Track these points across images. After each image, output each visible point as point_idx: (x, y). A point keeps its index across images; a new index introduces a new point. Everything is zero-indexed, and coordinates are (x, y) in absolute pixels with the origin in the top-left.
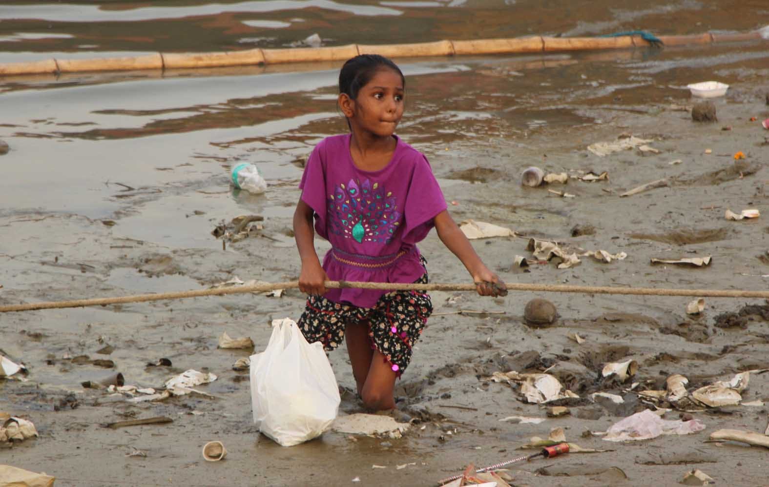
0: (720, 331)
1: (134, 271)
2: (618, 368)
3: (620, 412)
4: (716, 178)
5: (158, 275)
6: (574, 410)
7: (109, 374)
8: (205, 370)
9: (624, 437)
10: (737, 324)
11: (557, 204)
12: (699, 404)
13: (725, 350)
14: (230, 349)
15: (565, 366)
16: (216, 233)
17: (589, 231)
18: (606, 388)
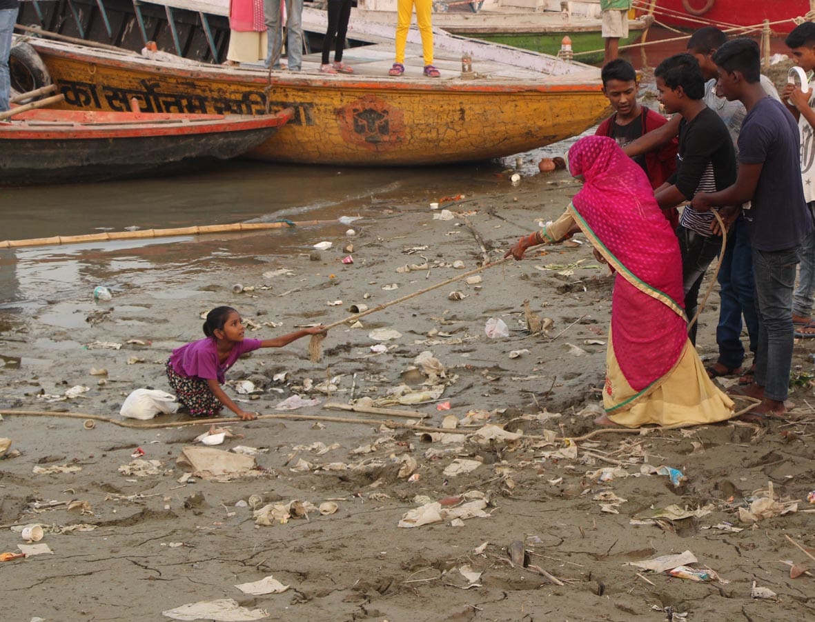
0: (327, 357)
1: (48, 339)
2: (280, 376)
3: (282, 396)
4: (322, 287)
5: (60, 341)
6: (262, 397)
7: (38, 389)
8: (84, 385)
9: (285, 408)
10: (334, 354)
11: (249, 301)
12: (318, 392)
13: (330, 366)
14: (96, 375)
15: (255, 376)
16: (88, 320)
17: (265, 313)
18: (275, 386)
